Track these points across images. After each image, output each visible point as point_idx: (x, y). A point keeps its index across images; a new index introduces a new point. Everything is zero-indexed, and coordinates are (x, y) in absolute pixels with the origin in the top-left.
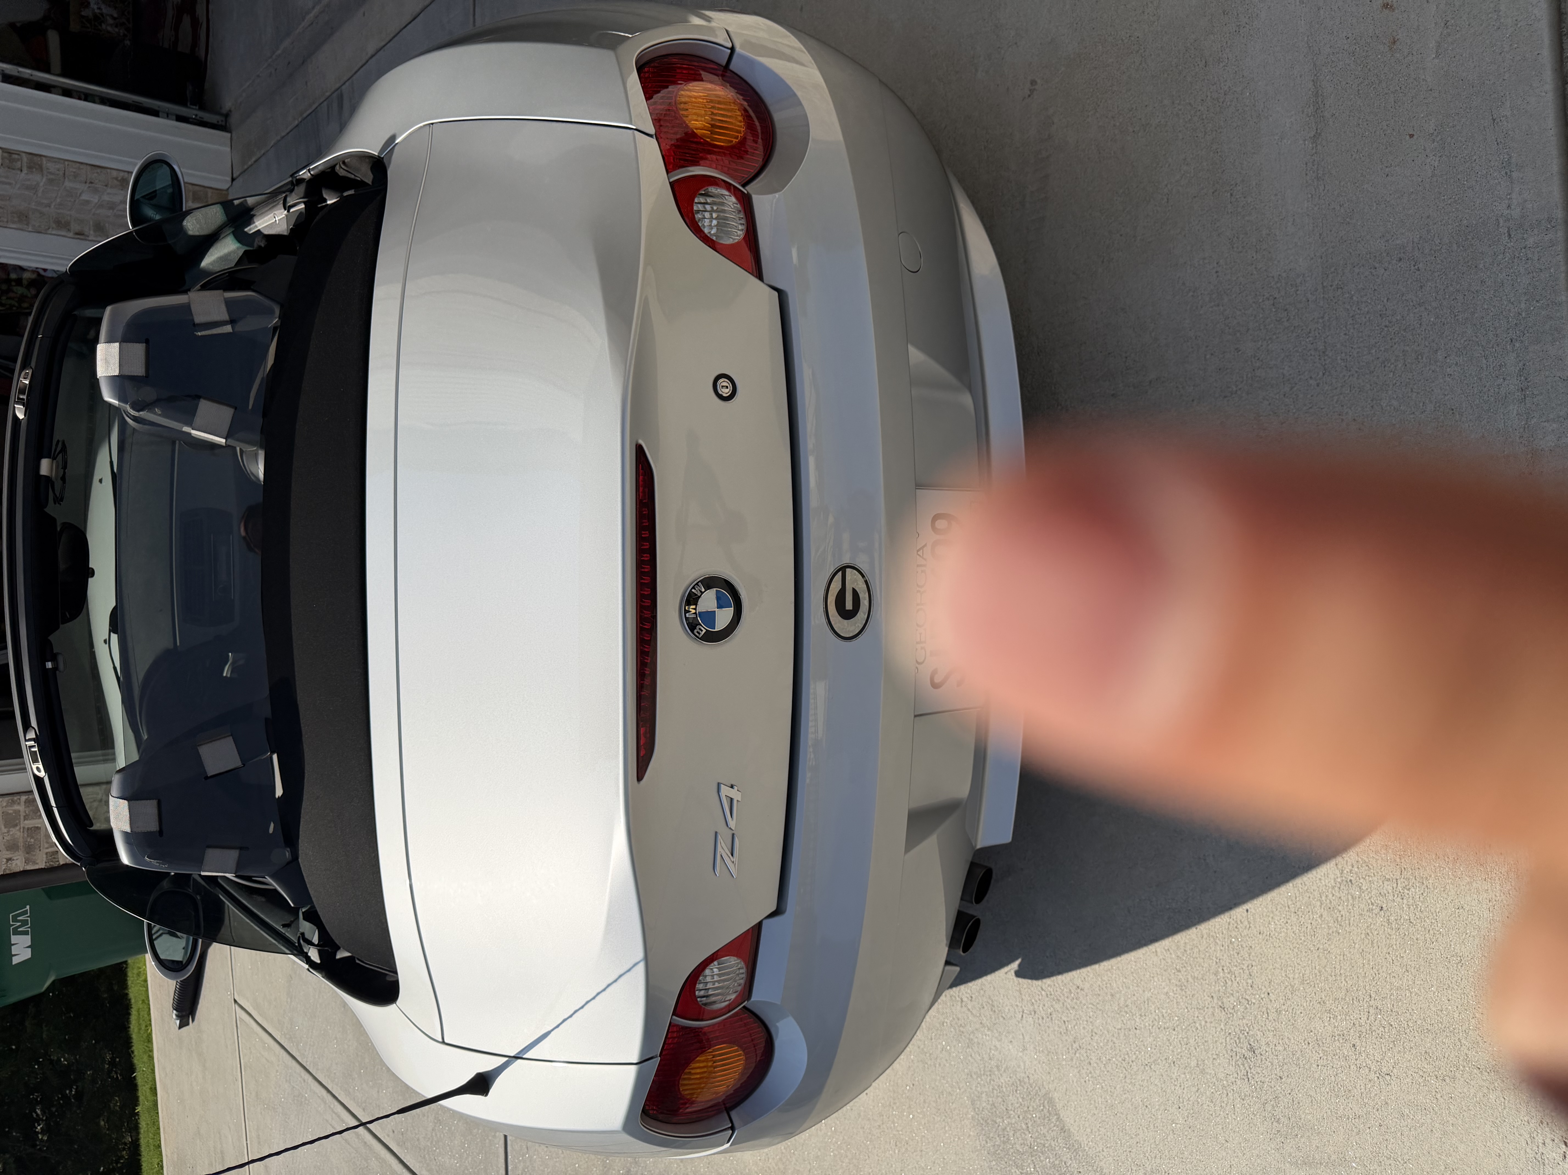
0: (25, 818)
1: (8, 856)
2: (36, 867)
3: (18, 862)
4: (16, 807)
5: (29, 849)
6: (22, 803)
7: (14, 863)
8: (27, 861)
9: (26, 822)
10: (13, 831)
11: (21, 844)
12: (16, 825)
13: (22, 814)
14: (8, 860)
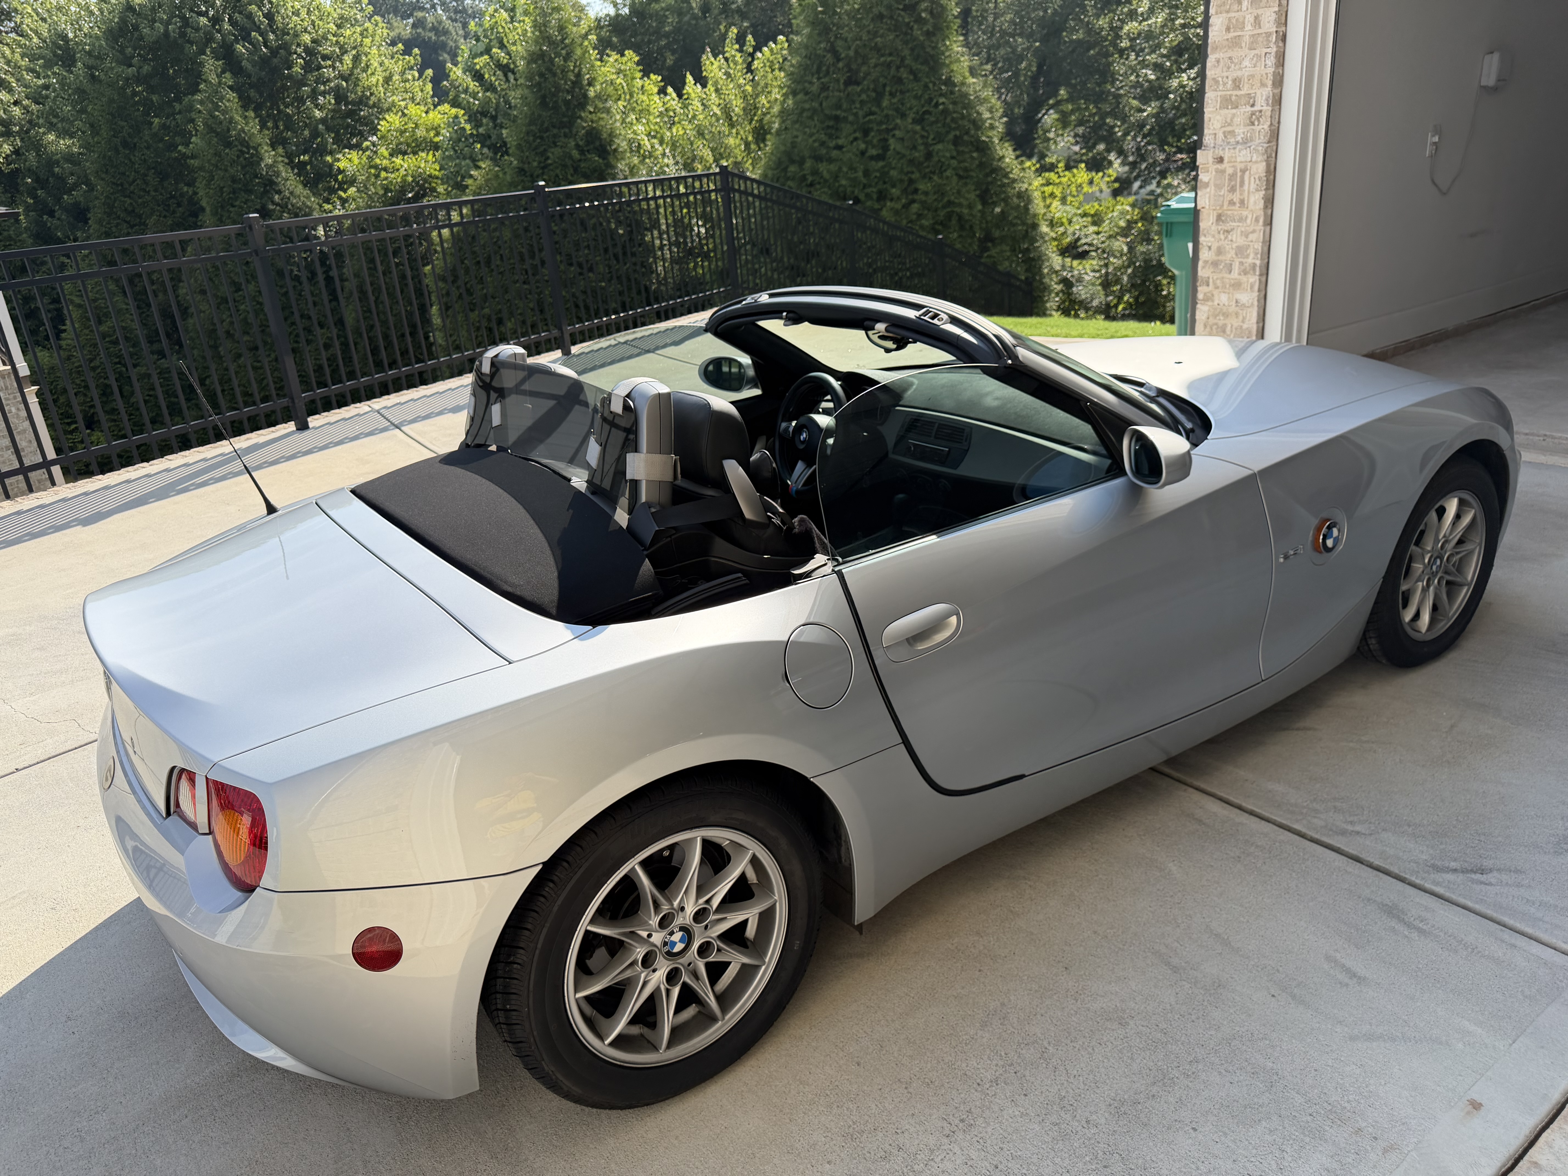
0: (1241, 263)
1: (1212, 248)
2: (1199, 269)
3: (1206, 255)
4: (1252, 256)
5: (1215, 264)
6: (1254, 261)
7: (1207, 252)
8: (1206, 262)
9: (1237, 263)
10: (1233, 253)
11: (1220, 258)
12: (1236, 255)
13: (1244, 261)
14: (1210, 248)
